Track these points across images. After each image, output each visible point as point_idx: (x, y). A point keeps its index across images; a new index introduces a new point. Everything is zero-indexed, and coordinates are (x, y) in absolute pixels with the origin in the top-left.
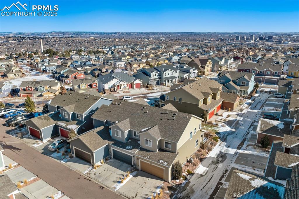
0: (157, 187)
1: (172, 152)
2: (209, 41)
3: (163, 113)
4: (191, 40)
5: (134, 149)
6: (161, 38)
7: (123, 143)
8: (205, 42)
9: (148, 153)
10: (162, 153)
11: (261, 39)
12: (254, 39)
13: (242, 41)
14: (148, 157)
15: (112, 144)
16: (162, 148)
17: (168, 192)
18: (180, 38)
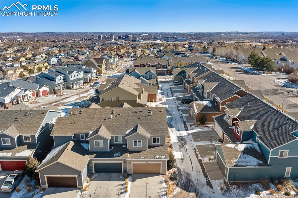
0: (161, 182)
1: (161, 146)
2: (73, 40)
3: (137, 112)
4: (54, 40)
5: (124, 154)
6: (18, 39)
7: (108, 152)
8: (69, 42)
9: (140, 153)
10: (153, 149)
11: (120, 38)
12: (114, 38)
13: (104, 40)
14: (142, 157)
15: (95, 157)
16: (151, 145)
17: (172, 182)
18: (41, 39)
